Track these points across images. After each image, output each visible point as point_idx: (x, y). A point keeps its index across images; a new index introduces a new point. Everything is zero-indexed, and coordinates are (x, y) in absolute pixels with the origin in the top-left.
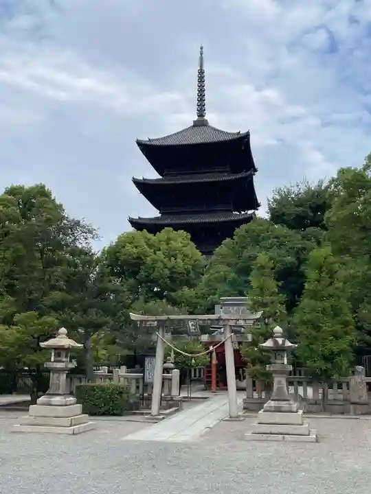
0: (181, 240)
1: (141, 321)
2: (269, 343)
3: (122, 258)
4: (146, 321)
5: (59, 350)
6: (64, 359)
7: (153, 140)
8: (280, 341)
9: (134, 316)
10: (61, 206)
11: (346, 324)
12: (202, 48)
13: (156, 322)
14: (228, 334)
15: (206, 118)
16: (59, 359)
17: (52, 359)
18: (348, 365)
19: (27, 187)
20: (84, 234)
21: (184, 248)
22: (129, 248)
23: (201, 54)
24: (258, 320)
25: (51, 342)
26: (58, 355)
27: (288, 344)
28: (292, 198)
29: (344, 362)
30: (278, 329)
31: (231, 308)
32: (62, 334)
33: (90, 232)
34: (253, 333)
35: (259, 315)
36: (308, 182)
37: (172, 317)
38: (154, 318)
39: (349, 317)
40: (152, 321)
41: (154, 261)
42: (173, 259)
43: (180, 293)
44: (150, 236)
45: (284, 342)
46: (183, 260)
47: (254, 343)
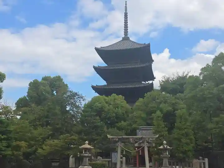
0: (120, 99)
1: (112, 138)
2: (161, 147)
3: (94, 108)
4: (114, 138)
5: (86, 149)
6: (88, 153)
7: (103, 47)
8: (165, 146)
9: (109, 136)
10: (67, 85)
11: (191, 139)
12: (126, 2)
13: (118, 139)
14: (146, 143)
15: (128, 36)
16: (85, 152)
17: (83, 153)
18: (192, 155)
19: (52, 77)
20: (79, 99)
21: (122, 103)
22: (97, 104)
23: (126, 4)
24: (157, 138)
25: (83, 146)
26: (85, 151)
27: (168, 147)
28: (171, 80)
29: (190, 154)
30: (165, 142)
31: (144, 131)
32: (87, 143)
33: (82, 98)
34: (155, 143)
35: (157, 136)
36: (178, 72)
37: (123, 137)
38: (116, 137)
39: (192, 137)
40: (116, 138)
41: (109, 110)
42: (117, 108)
43: (120, 124)
44: (106, 98)
45: (167, 147)
46: (121, 109)
47: (156, 147)
